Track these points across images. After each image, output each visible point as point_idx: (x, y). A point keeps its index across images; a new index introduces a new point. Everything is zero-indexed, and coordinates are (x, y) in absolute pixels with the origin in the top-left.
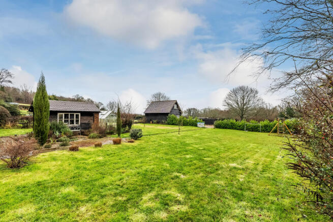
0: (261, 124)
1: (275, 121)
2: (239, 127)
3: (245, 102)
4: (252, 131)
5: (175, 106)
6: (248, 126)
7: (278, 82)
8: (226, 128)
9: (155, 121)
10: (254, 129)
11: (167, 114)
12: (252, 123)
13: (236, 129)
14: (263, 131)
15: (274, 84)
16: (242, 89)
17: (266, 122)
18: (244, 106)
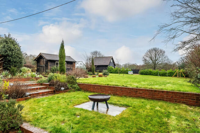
0: (168, 71)
1: (176, 70)
2: (155, 74)
3: (156, 59)
4: (163, 76)
5: (112, 60)
6: (160, 73)
7: (178, 46)
8: (147, 74)
9: (98, 71)
10: (164, 75)
11: (107, 66)
12: (163, 71)
13: (153, 75)
14: (169, 76)
16: (155, 50)
17: (170, 71)
18: (156, 61)
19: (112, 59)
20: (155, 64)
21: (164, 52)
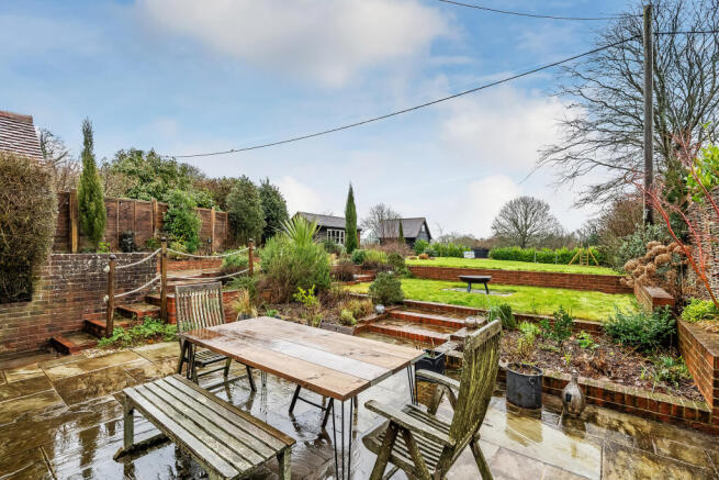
0: (558, 252)
1: (576, 248)
2: (526, 257)
3: (528, 223)
4: (545, 263)
5: (423, 228)
6: (538, 255)
7: (583, 196)
8: (507, 259)
10: (548, 260)
11: (413, 239)
12: (546, 251)
13: (521, 260)
14: (561, 262)
15: (579, 198)
16: (525, 201)
17: (564, 250)
18: (526, 229)
19: (425, 223)
20: (524, 236)
21: (547, 207)
